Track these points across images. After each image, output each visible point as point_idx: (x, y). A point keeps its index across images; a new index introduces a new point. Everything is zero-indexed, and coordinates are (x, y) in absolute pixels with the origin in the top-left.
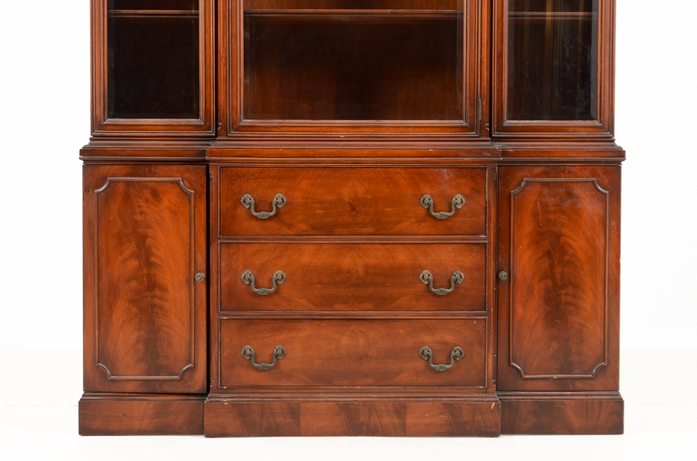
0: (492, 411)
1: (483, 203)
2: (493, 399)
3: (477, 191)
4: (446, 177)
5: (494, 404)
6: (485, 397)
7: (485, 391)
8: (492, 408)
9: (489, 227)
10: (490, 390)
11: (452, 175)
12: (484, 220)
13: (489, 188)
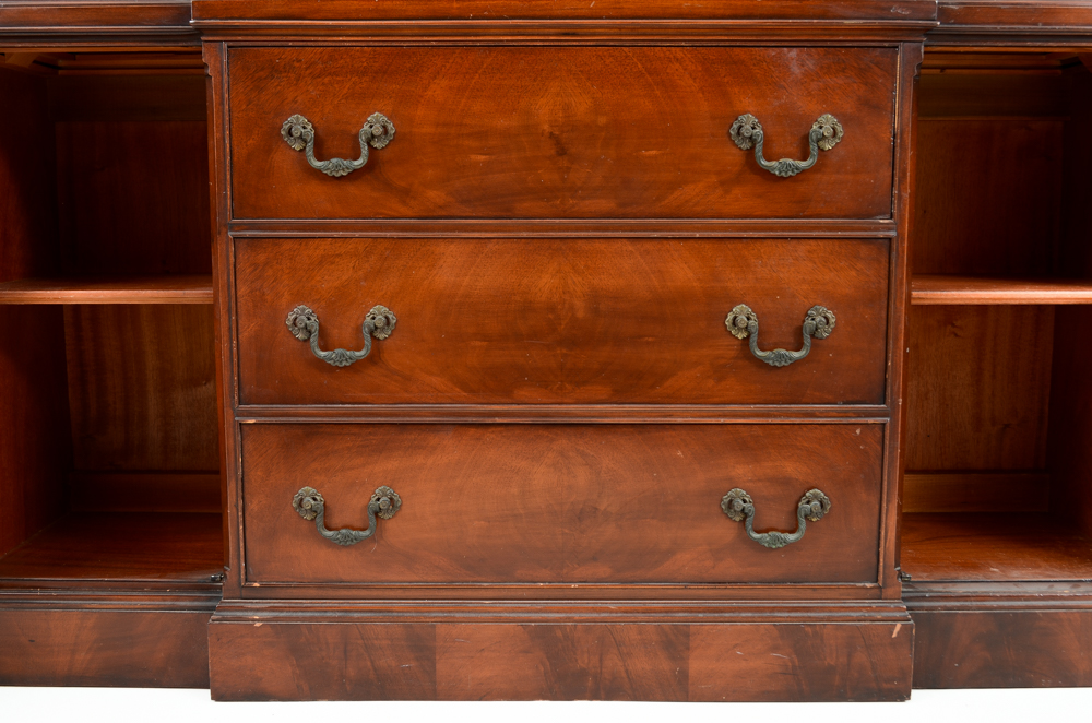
0: (894, 643)
1: (887, 136)
2: (897, 614)
3: (874, 106)
4: (796, 70)
5: (899, 626)
6: (879, 609)
7: (879, 594)
8: (894, 635)
9: (900, 197)
10: (889, 591)
11: (810, 64)
12: (889, 180)
13: (902, 99)
